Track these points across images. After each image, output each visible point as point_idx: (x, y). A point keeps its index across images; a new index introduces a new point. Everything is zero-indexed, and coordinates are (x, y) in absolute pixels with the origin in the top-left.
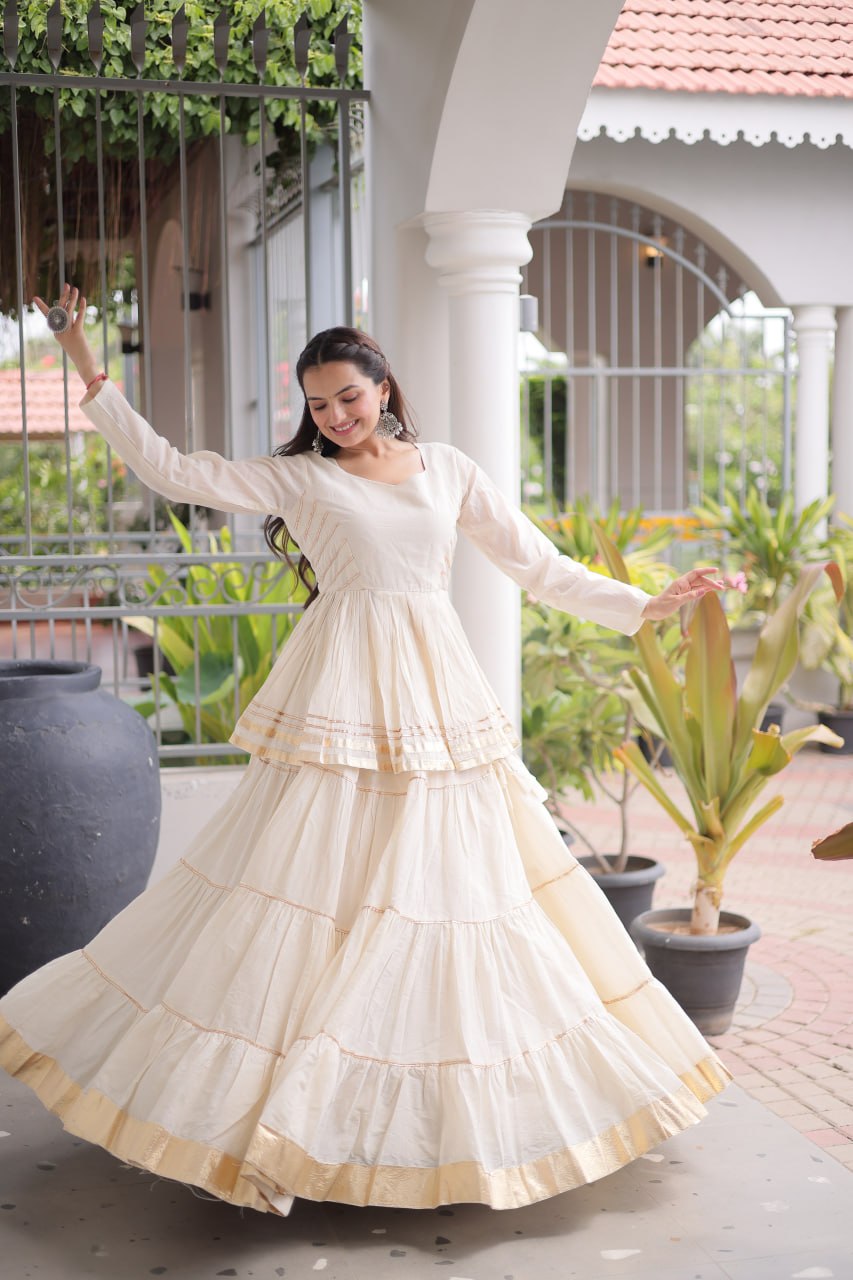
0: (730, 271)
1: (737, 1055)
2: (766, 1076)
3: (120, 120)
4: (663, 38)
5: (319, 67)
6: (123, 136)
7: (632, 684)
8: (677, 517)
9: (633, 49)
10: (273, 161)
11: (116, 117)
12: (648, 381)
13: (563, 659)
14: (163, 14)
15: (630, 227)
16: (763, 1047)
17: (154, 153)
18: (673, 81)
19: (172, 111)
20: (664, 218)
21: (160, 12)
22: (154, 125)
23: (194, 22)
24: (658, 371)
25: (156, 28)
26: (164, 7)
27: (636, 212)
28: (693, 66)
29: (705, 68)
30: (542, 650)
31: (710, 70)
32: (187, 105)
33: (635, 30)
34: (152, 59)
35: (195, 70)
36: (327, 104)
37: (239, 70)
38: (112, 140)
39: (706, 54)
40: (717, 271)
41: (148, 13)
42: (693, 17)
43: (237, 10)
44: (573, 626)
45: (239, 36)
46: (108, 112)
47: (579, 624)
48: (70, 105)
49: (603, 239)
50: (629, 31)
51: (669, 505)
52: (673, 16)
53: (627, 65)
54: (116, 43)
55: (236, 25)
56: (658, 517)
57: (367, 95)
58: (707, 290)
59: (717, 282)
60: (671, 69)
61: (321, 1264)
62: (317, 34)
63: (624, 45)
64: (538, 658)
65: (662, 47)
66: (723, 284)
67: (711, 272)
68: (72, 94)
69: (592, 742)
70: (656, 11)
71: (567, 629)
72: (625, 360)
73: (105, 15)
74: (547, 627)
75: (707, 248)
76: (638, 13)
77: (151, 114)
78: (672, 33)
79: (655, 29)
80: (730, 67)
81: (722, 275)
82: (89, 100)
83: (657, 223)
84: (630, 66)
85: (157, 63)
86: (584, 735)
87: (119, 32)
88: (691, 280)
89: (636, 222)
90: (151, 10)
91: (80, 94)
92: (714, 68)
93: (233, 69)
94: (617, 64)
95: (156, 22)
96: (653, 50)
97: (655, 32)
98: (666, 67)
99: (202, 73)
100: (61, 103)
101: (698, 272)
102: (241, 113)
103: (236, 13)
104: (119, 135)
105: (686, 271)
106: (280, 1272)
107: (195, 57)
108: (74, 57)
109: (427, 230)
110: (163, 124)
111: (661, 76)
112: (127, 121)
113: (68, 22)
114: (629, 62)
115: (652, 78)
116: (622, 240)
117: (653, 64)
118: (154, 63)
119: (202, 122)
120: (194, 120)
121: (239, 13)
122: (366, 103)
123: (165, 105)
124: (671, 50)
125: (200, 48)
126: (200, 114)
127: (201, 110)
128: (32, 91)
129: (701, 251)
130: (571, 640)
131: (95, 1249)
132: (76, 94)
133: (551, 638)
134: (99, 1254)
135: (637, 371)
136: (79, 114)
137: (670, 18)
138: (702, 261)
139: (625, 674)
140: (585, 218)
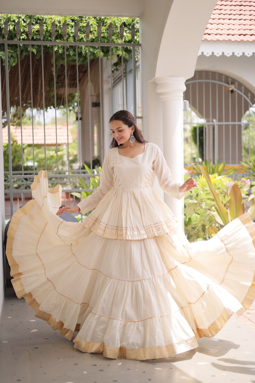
0: (252, 94)
1: (245, 316)
2: (252, 322)
3: (73, 54)
4: (231, 26)
5: (128, 38)
6: (74, 58)
7: (215, 211)
8: (236, 166)
9: (222, 30)
10: (116, 64)
11: (71, 53)
12: (227, 126)
13: (196, 204)
14: (85, 24)
15: (222, 81)
16: (253, 314)
17: (82, 63)
18: (233, 38)
19: (87, 52)
20: (232, 78)
21: (84, 23)
22: (83, 55)
23: (93, 26)
24: (230, 123)
25: (83, 28)
26: (85, 22)
27: (223, 77)
28: (239, 34)
29: (243, 35)
30: (191, 201)
31: (245, 35)
32: (91, 50)
33: (223, 24)
34: (81, 36)
35: (94, 39)
36: (130, 48)
37: (106, 39)
38: (70, 59)
39: (244, 31)
40: (248, 94)
41: (81, 24)
42: (240, 20)
43: (105, 22)
44: (199, 194)
45: (106, 29)
46: (69, 51)
47: (201, 193)
48: (58, 50)
49: (214, 85)
50: (221, 24)
51: (234, 162)
52: (234, 20)
53: (220, 34)
54: (71, 32)
55: (105, 26)
56: (231, 166)
57: (140, 45)
58: (245, 99)
59: (248, 97)
60: (233, 35)
61: (120, 364)
62: (128, 28)
63: (219, 29)
64: (189, 203)
65: (231, 29)
66: (250, 97)
67: (246, 94)
68: (59, 47)
69: (206, 228)
70: (229, 18)
71: (197, 195)
72: (220, 120)
73: (68, 24)
74: (192, 195)
75: (244, 87)
76: (224, 19)
77: (81, 52)
78: (234, 25)
79: (229, 24)
80: (251, 34)
81: (249, 95)
82: (64, 48)
83: (230, 80)
84: (221, 35)
85: (83, 37)
86: (204, 226)
87: (72, 29)
88: (240, 97)
89: (224, 79)
90: (82, 23)
91: (61, 47)
92: (246, 35)
93: (105, 39)
94: (217, 34)
95: (83, 26)
96: (228, 30)
97: (229, 25)
98: (231, 35)
99: (95, 40)
100: (56, 49)
101: (242, 94)
102: (106, 51)
103: (105, 23)
104: (73, 58)
105: (238, 94)
106: (109, 365)
107: (94, 36)
108: (60, 36)
109: (157, 82)
110: (84, 55)
111: (230, 37)
112: (75, 54)
113: (58, 27)
114: (220, 33)
115: (227, 38)
116: (219, 85)
117: (228, 34)
118: (82, 37)
119: (96, 54)
120: (93, 54)
121: (106, 23)
122: (140, 47)
123: (85, 50)
124: (233, 30)
125: (95, 33)
126: (95, 52)
127: (95, 51)
128: (48, 46)
129: (243, 88)
130: (199, 198)
131: (59, 359)
132: (60, 47)
133: (192, 198)
134: (60, 360)
135: (224, 123)
136: (61, 52)
137: (233, 20)
138: (243, 91)
139: (213, 208)
140: (209, 79)
